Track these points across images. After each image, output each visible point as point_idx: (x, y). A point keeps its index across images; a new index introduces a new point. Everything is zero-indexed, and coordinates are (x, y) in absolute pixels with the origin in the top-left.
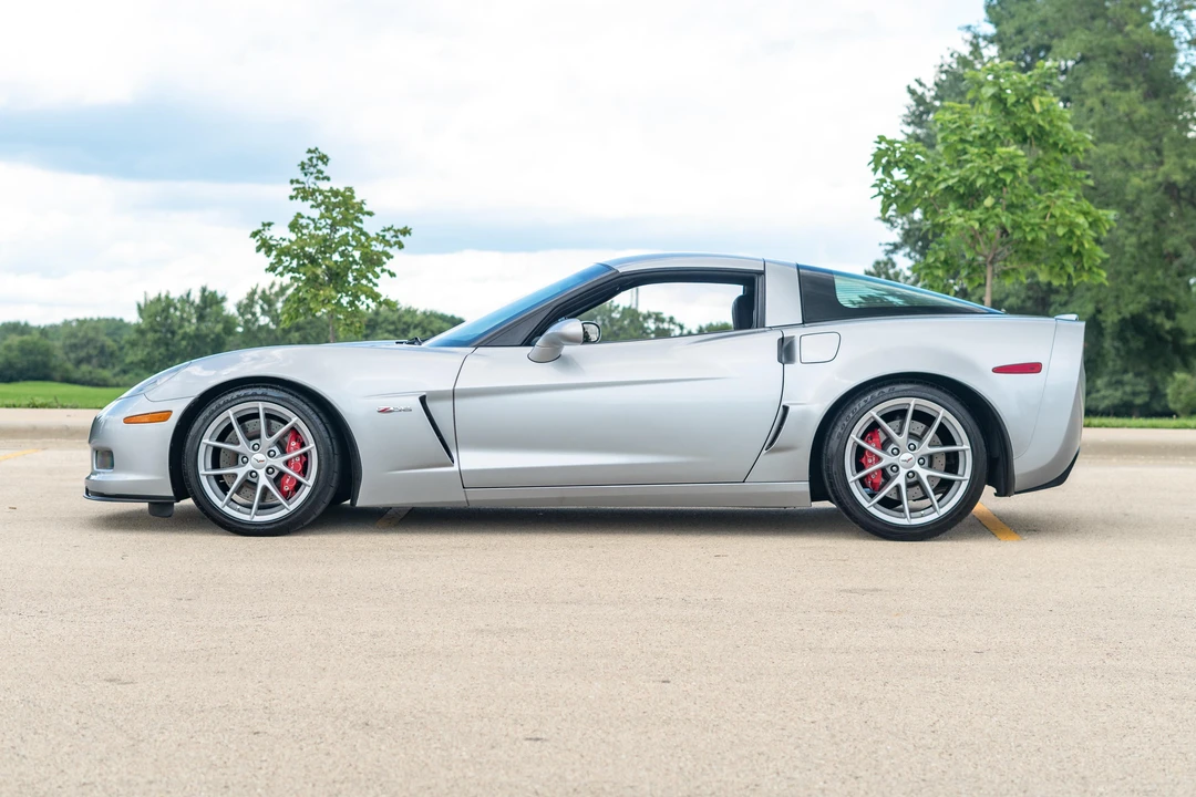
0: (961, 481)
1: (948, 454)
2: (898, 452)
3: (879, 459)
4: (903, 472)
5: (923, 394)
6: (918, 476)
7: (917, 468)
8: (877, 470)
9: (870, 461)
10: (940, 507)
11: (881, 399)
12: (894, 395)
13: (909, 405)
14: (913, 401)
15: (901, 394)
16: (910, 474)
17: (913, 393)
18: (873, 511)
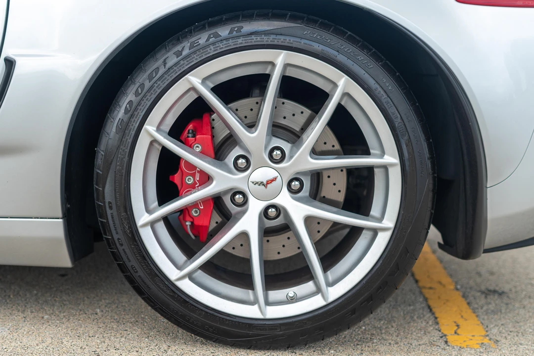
0: (375, 232)
1: (352, 172)
2: (244, 164)
3: (206, 179)
4: (255, 207)
5: (302, 43)
6: (287, 215)
7: (284, 199)
8: (205, 201)
9: (189, 180)
10: (330, 284)
11: (212, 51)
12: (241, 42)
13: (273, 64)
14: (281, 58)
15: (255, 40)
16: (272, 212)
17: (280, 40)
18: (188, 287)
